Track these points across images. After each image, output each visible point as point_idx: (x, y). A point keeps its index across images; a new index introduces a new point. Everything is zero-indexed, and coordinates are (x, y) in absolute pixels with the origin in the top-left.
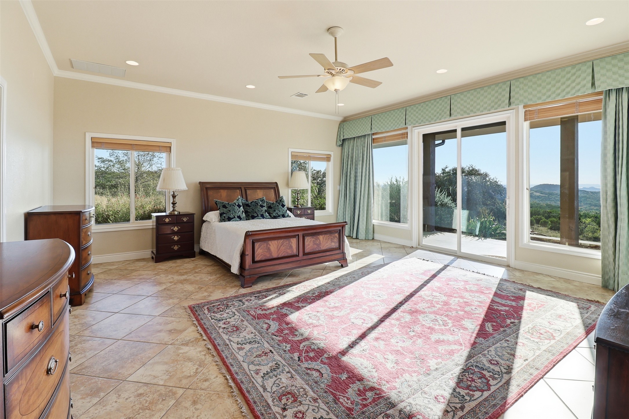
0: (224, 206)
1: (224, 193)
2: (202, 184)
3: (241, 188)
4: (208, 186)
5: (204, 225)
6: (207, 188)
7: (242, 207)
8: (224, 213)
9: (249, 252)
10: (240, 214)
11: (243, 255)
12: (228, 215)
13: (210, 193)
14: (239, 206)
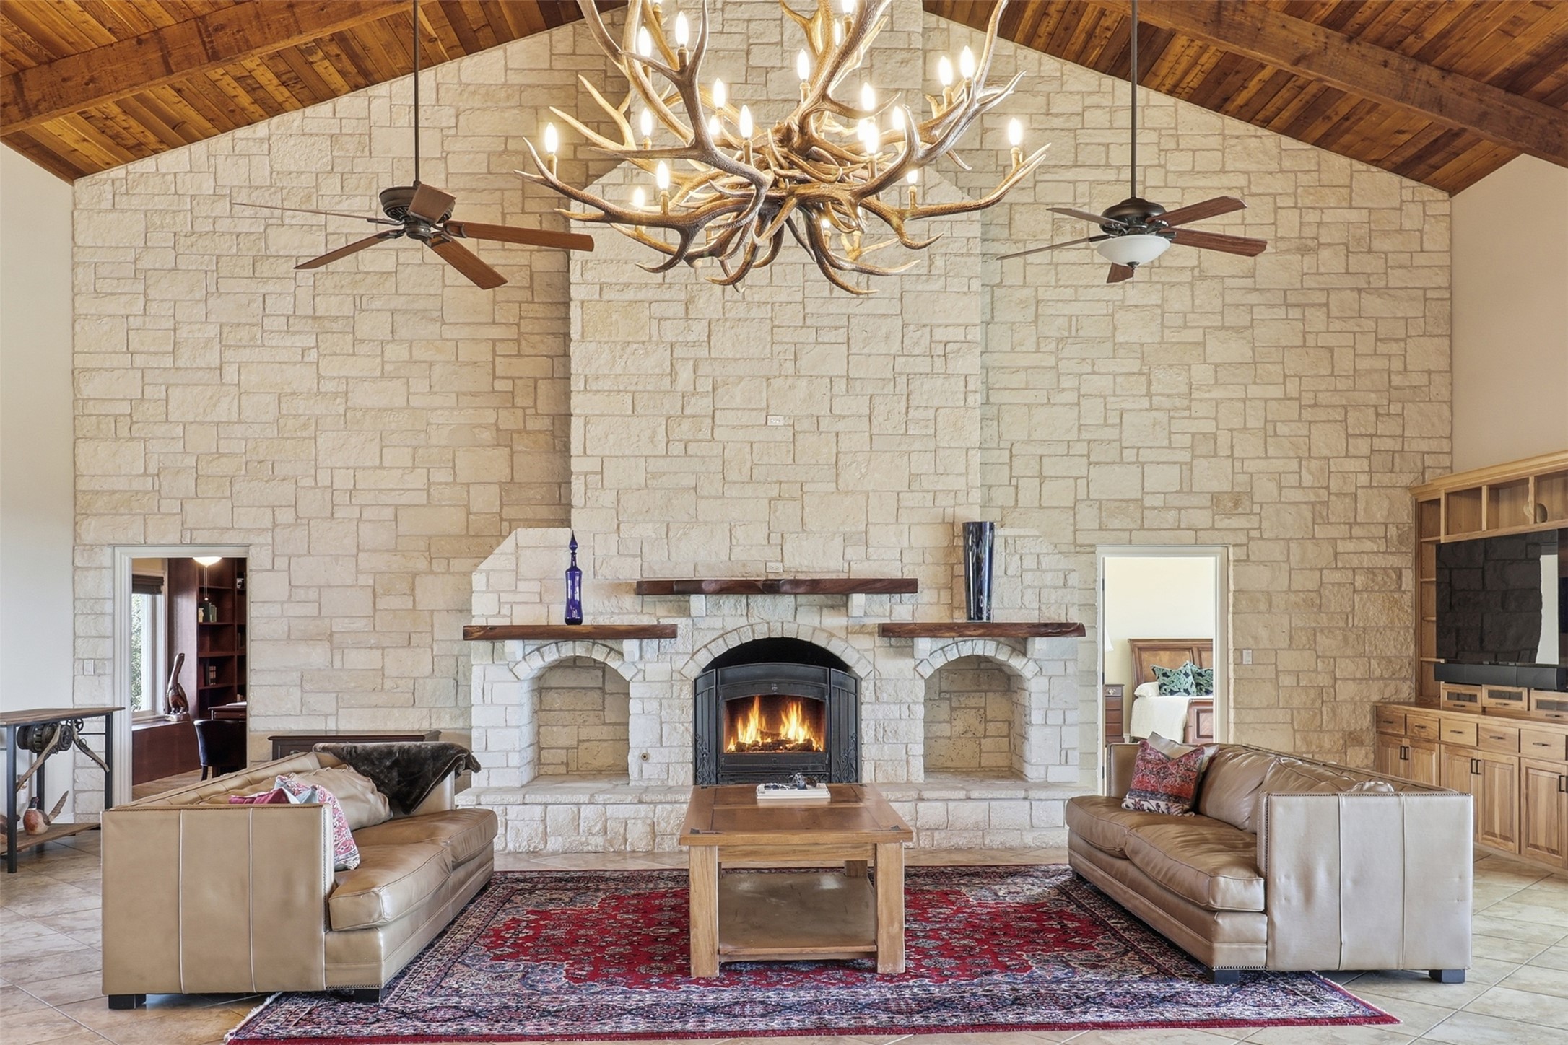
0: (1165, 675)
1: (1165, 656)
2: (1132, 641)
3: (1191, 648)
4: (1140, 644)
5: (1136, 702)
6: (1140, 649)
7: (1191, 677)
8: (1164, 684)
9: (1193, 723)
10: (1188, 686)
11: (1185, 729)
12: (1171, 687)
13: (1145, 655)
14: (1187, 675)
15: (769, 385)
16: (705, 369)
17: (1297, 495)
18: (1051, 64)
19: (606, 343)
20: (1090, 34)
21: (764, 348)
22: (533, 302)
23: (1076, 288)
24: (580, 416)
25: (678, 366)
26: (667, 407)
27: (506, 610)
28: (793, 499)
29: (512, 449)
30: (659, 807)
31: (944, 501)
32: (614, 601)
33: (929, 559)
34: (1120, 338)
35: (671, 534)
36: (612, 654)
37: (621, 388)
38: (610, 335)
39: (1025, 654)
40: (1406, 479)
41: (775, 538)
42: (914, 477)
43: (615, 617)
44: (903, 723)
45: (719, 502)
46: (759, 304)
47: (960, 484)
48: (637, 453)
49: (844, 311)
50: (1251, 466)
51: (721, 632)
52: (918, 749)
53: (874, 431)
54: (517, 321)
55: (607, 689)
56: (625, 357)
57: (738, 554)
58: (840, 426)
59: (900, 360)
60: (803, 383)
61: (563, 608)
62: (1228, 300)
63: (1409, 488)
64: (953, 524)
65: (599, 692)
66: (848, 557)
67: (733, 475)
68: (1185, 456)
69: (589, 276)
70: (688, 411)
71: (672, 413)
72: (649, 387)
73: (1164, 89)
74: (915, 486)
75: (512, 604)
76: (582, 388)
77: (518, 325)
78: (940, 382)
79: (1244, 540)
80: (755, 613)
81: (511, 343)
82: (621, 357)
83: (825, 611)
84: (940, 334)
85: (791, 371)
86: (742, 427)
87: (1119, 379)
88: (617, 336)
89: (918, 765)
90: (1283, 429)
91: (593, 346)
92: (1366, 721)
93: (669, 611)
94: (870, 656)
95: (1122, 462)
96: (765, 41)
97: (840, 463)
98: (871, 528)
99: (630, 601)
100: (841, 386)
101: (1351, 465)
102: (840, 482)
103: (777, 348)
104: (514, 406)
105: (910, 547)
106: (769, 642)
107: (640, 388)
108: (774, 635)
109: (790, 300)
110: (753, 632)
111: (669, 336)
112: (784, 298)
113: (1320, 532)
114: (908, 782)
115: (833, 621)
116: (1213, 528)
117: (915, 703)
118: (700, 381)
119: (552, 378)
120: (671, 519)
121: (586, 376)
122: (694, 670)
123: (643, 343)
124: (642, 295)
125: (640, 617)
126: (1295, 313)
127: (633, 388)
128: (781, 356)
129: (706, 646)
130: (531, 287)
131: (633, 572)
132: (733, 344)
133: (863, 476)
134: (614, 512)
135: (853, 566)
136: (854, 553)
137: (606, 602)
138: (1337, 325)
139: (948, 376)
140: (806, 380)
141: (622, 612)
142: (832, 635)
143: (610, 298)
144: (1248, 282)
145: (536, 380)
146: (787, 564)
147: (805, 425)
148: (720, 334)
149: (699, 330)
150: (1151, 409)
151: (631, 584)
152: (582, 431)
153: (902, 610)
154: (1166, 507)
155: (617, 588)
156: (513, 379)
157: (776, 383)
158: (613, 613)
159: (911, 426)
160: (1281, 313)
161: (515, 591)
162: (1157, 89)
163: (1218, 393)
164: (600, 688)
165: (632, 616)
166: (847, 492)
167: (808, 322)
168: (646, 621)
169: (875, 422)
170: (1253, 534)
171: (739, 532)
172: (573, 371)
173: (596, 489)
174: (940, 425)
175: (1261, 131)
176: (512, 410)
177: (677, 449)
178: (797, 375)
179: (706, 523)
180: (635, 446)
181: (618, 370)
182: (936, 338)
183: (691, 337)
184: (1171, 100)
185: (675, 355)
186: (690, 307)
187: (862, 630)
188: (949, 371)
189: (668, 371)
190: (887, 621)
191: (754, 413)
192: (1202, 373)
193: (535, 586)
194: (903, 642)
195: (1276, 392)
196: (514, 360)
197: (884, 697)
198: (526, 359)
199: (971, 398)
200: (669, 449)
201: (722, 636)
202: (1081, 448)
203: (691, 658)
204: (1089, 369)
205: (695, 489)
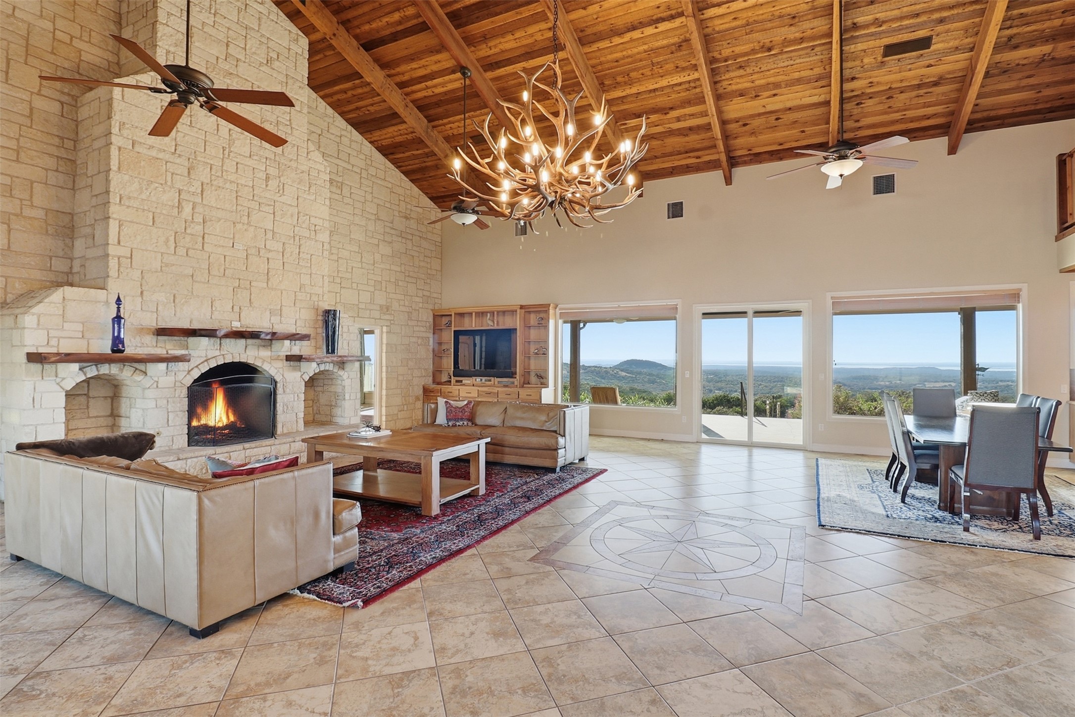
15: (235, 226)
16: (199, 209)
17: (404, 309)
18: (330, 111)
19: (136, 178)
20: (357, 108)
21: (233, 206)
22: (31, 127)
23: (338, 211)
24: (115, 219)
25: (184, 204)
26: (176, 226)
27: (53, 342)
28: (245, 288)
29: (9, 227)
30: (189, 461)
31: (315, 298)
32: (138, 338)
33: (307, 325)
34: (352, 237)
35: (177, 301)
36: (137, 372)
37: (146, 208)
38: (139, 173)
39: (343, 369)
40: (431, 307)
41: (236, 309)
42: (302, 286)
43: (138, 349)
44: (295, 403)
45: (206, 285)
46: (231, 182)
47: (320, 291)
48: (155, 250)
49: (272, 197)
50: (391, 296)
51: (205, 359)
52: (301, 415)
53: (285, 261)
54: (17, 137)
55: (91, 394)
56: (150, 190)
57: (216, 315)
58: (270, 255)
59: (297, 229)
60: (252, 229)
61: (110, 343)
62: (386, 231)
63: (432, 310)
64: (317, 309)
65: (85, 397)
66: (272, 322)
67: (214, 272)
68: (372, 289)
69: (125, 132)
70: (188, 231)
71: (178, 230)
72: (164, 212)
73: (369, 140)
74: (303, 290)
75: (59, 338)
76: (118, 202)
77: (18, 140)
78: (313, 242)
79: (389, 324)
80: (225, 348)
81: (11, 151)
82: (147, 189)
83: (261, 348)
84: (313, 220)
85: (246, 222)
86: (220, 246)
87: (352, 253)
88: (144, 175)
89: (301, 423)
90: (400, 283)
91: (126, 177)
92: (421, 392)
93: (174, 346)
94: (281, 370)
95: (352, 288)
96: (237, 43)
97: (270, 274)
98: (283, 307)
99: (150, 339)
100: (270, 235)
101: (418, 299)
102: (269, 283)
103: (239, 208)
104: (11, 196)
105: (300, 318)
106: (233, 364)
107: (158, 211)
108: (235, 361)
109: (246, 184)
110: (224, 358)
111: (179, 185)
112: (243, 182)
113: (410, 323)
114: (297, 431)
115: (265, 353)
116: (380, 319)
117: (300, 393)
118: (196, 215)
119: (46, 184)
120: (176, 292)
121: (121, 195)
122: (189, 381)
123: (162, 184)
124: (161, 156)
125: (156, 349)
126: (404, 241)
127: (154, 210)
128: (242, 213)
129: (197, 367)
130: (30, 116)
131: (152, 321)
132: (216, 200)
133: (280, 282)
134: (139, 284)
135: (275, 326)
136: (275, 319)
137: (132, 339)
138: (415, 248)
139: (316, 241)
140: (253, 228)
141: (143, 345)
142: (264, 361)
143: (140, 151)
144: (391, 225)
145: (32, 182)
146: (243, 323)
147: (253, 251)
148: (209, 192)
149: (196, 187)
150: (362, 268)
151: (150, 329)
152: (117, 229)
153: (297, 348)
154: (366, 309)
155: (141, 330)
156: (11, 177)
157: (239, 226)
158: (136, 346)
159: (301, 261)
160: (400, 239)
161: (63, 329)
162: (366, 139)
163: (382, 266)
164: (85, 395)
165: (149, 349)
166: (272, 289)
167: (255, 198)
168: (160, 351)
169: (285, 256)
170: (392, 322)
171: (217, 304)
172: (111, 189)
173: (127, 268)
174: (313, 263)
175: (396, 169)
176: (10, 199)
177: (181, 251)
178: (249, 224)
179: (198, 296)
180: (155, 245)
181: (144, 196)
182: (311, 222)
183: (192, 189)
184: (370, 145)
185: (181, 197)
186: (191, 172)
187: (278, 358)
188: (317, 239)
189: (177, 205)
190: (289, 354)
191: (227, 240)
192: (378, 257)
193: (80, 327)
194: (296, 364)
195: (398, 269)
196: (13, 164)
197: (288, 391)
198: (24, 166)
199: (325, 253)
200: (177, 251)
201: (206, 361)
202: (338, 280)
203: (188, 374)
204: (341, 247)
205: (192, 276)
